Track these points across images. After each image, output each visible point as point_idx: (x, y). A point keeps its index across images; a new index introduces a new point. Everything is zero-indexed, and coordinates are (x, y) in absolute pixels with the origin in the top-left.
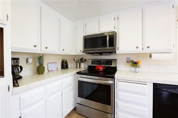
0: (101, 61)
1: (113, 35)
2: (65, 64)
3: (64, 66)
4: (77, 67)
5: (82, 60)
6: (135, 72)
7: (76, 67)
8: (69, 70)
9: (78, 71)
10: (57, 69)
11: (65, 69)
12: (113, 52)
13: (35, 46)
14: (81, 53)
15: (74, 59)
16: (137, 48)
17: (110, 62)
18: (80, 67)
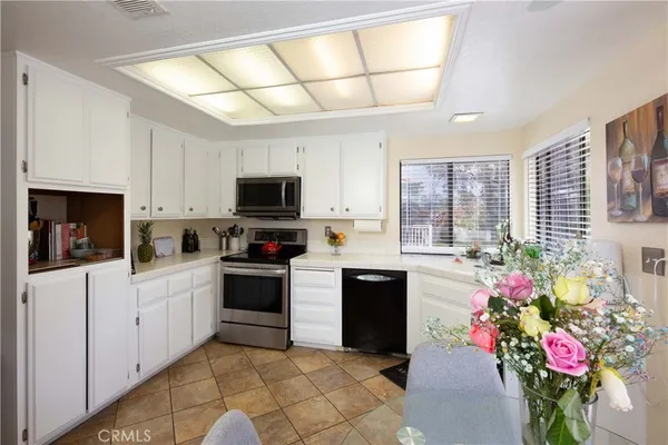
0: (272, 233)
1: (293, 184)
2: (191, 241)
3: (190, 245)
4: (221, 248)
5: (233, 231)
6: (337, 254)
7: (218, 247)
8: (201, 254)
9: (224, 254)
10: (174, 252)
11: (191, 252)
12: (295, 215)
13: (143, 208)
14: (231, 216)
15: (214, 229)
16: (332, 209)
17: (291, 234)
18: (228, 248)
